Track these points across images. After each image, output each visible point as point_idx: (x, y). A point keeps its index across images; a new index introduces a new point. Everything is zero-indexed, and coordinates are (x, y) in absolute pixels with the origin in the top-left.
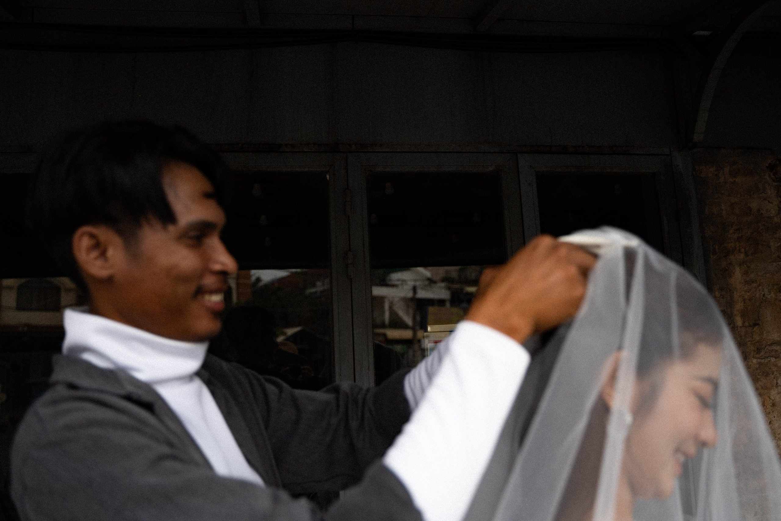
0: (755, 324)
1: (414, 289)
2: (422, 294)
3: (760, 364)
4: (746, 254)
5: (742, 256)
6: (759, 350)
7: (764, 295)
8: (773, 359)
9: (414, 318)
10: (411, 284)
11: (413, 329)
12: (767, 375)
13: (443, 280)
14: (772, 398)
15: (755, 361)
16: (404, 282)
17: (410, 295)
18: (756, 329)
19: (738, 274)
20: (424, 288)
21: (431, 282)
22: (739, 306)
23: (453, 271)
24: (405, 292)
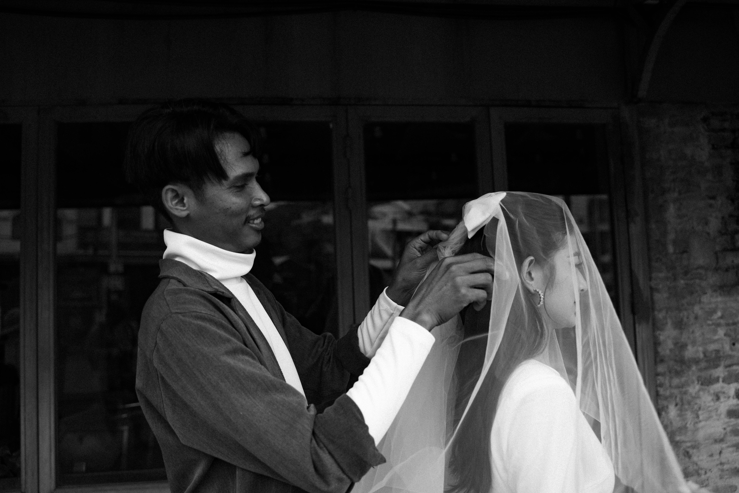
0: (684, 252)
1: (394, 222)
2: (402, 226)
3: (687, 284)
4: (680, 193)
5: (676, 195)
6: (686, 273)
7: (693, 228)
8: (697, 281)
9: (394, 249)
10: (391, 216)
11: (393, 259)
12: (692, 293)
13: (422, 213)
14: (695, 312)
15: (682, 282)
16: (384, 215)
17: (390, 227)
18: (685, 255)
19: (672, 210)
20: (404, 220)
21: (410, 215)
22: (671, 236)
23: (430, 204)
24: (385, 224)
